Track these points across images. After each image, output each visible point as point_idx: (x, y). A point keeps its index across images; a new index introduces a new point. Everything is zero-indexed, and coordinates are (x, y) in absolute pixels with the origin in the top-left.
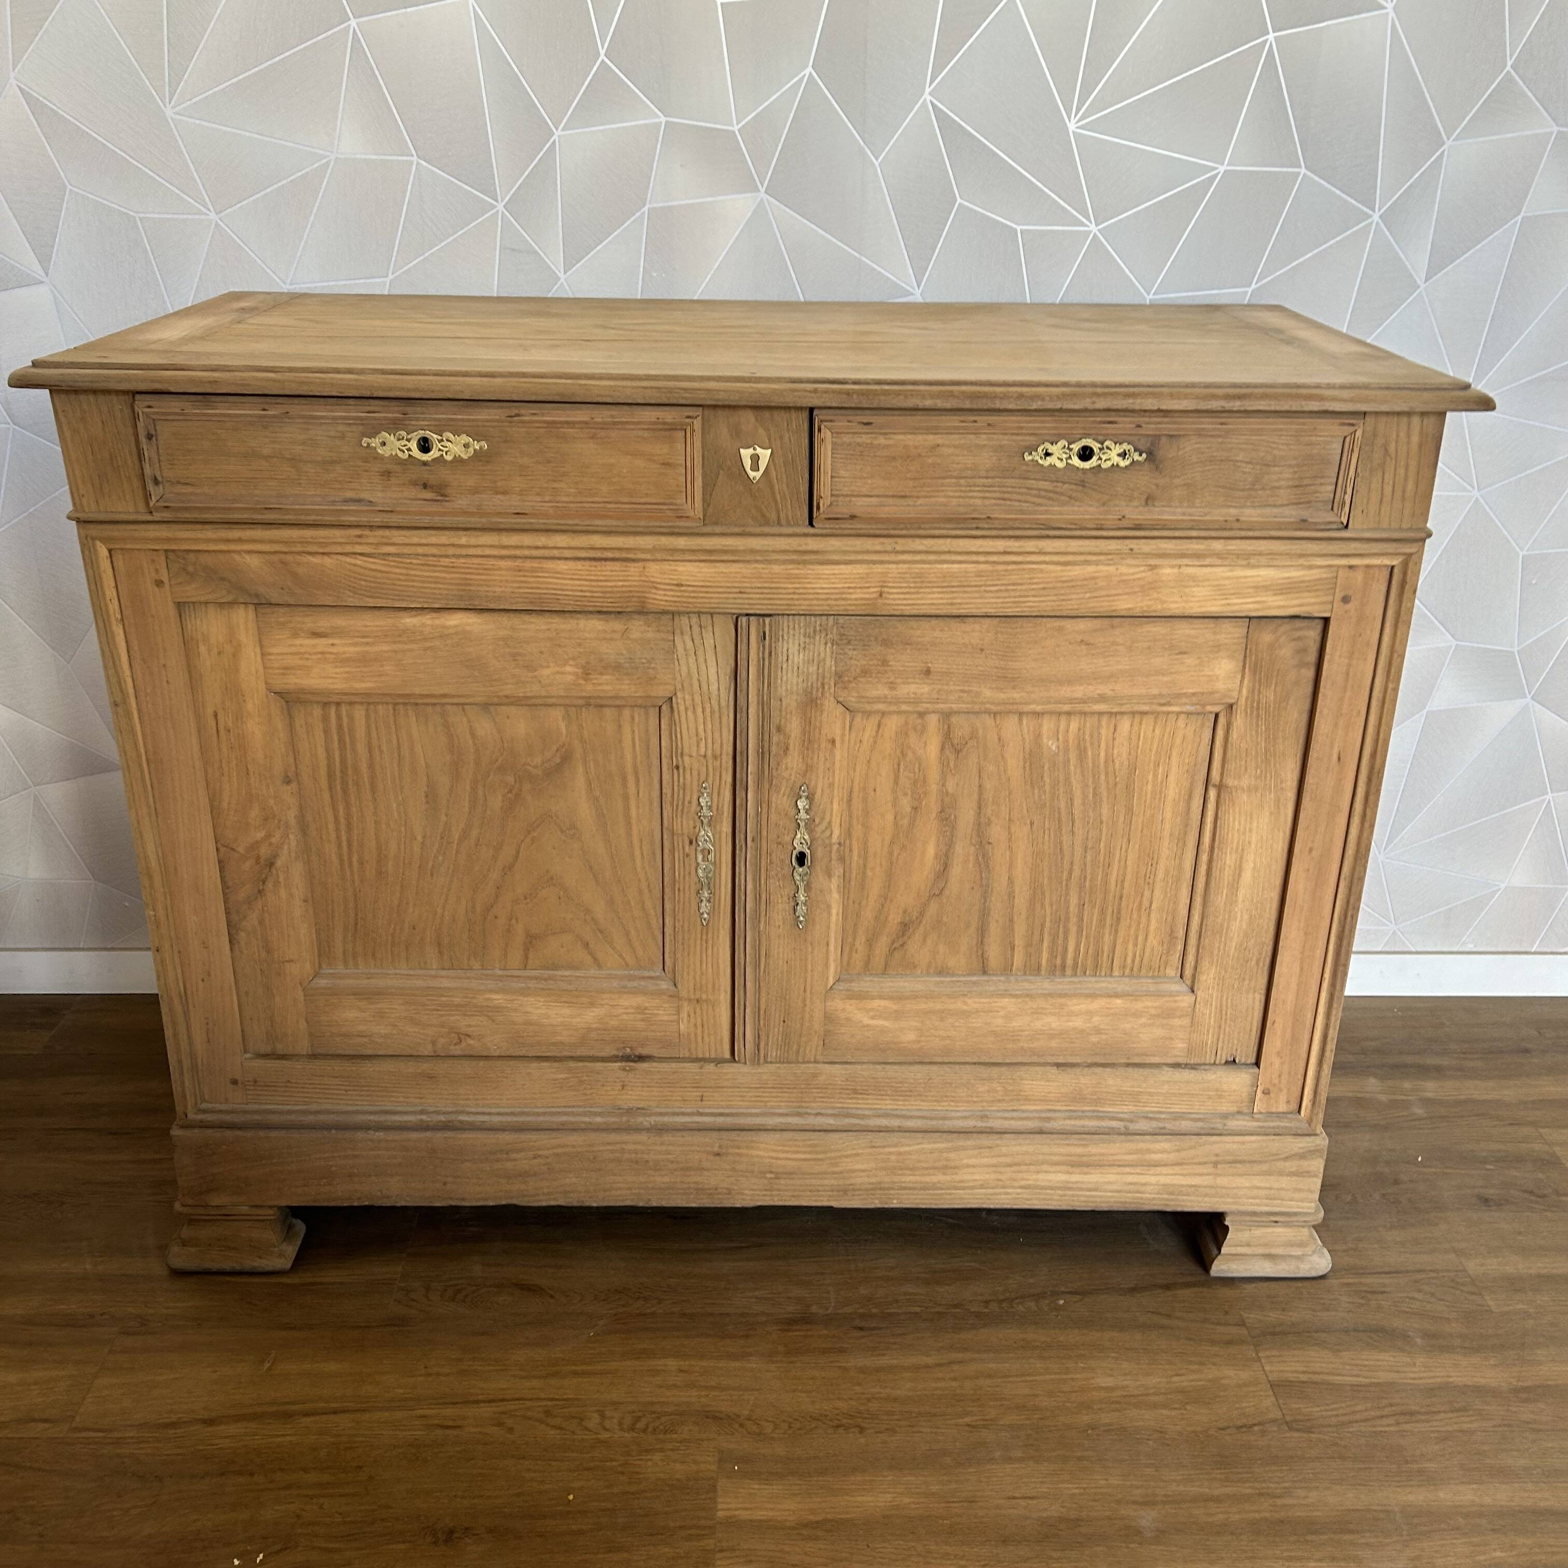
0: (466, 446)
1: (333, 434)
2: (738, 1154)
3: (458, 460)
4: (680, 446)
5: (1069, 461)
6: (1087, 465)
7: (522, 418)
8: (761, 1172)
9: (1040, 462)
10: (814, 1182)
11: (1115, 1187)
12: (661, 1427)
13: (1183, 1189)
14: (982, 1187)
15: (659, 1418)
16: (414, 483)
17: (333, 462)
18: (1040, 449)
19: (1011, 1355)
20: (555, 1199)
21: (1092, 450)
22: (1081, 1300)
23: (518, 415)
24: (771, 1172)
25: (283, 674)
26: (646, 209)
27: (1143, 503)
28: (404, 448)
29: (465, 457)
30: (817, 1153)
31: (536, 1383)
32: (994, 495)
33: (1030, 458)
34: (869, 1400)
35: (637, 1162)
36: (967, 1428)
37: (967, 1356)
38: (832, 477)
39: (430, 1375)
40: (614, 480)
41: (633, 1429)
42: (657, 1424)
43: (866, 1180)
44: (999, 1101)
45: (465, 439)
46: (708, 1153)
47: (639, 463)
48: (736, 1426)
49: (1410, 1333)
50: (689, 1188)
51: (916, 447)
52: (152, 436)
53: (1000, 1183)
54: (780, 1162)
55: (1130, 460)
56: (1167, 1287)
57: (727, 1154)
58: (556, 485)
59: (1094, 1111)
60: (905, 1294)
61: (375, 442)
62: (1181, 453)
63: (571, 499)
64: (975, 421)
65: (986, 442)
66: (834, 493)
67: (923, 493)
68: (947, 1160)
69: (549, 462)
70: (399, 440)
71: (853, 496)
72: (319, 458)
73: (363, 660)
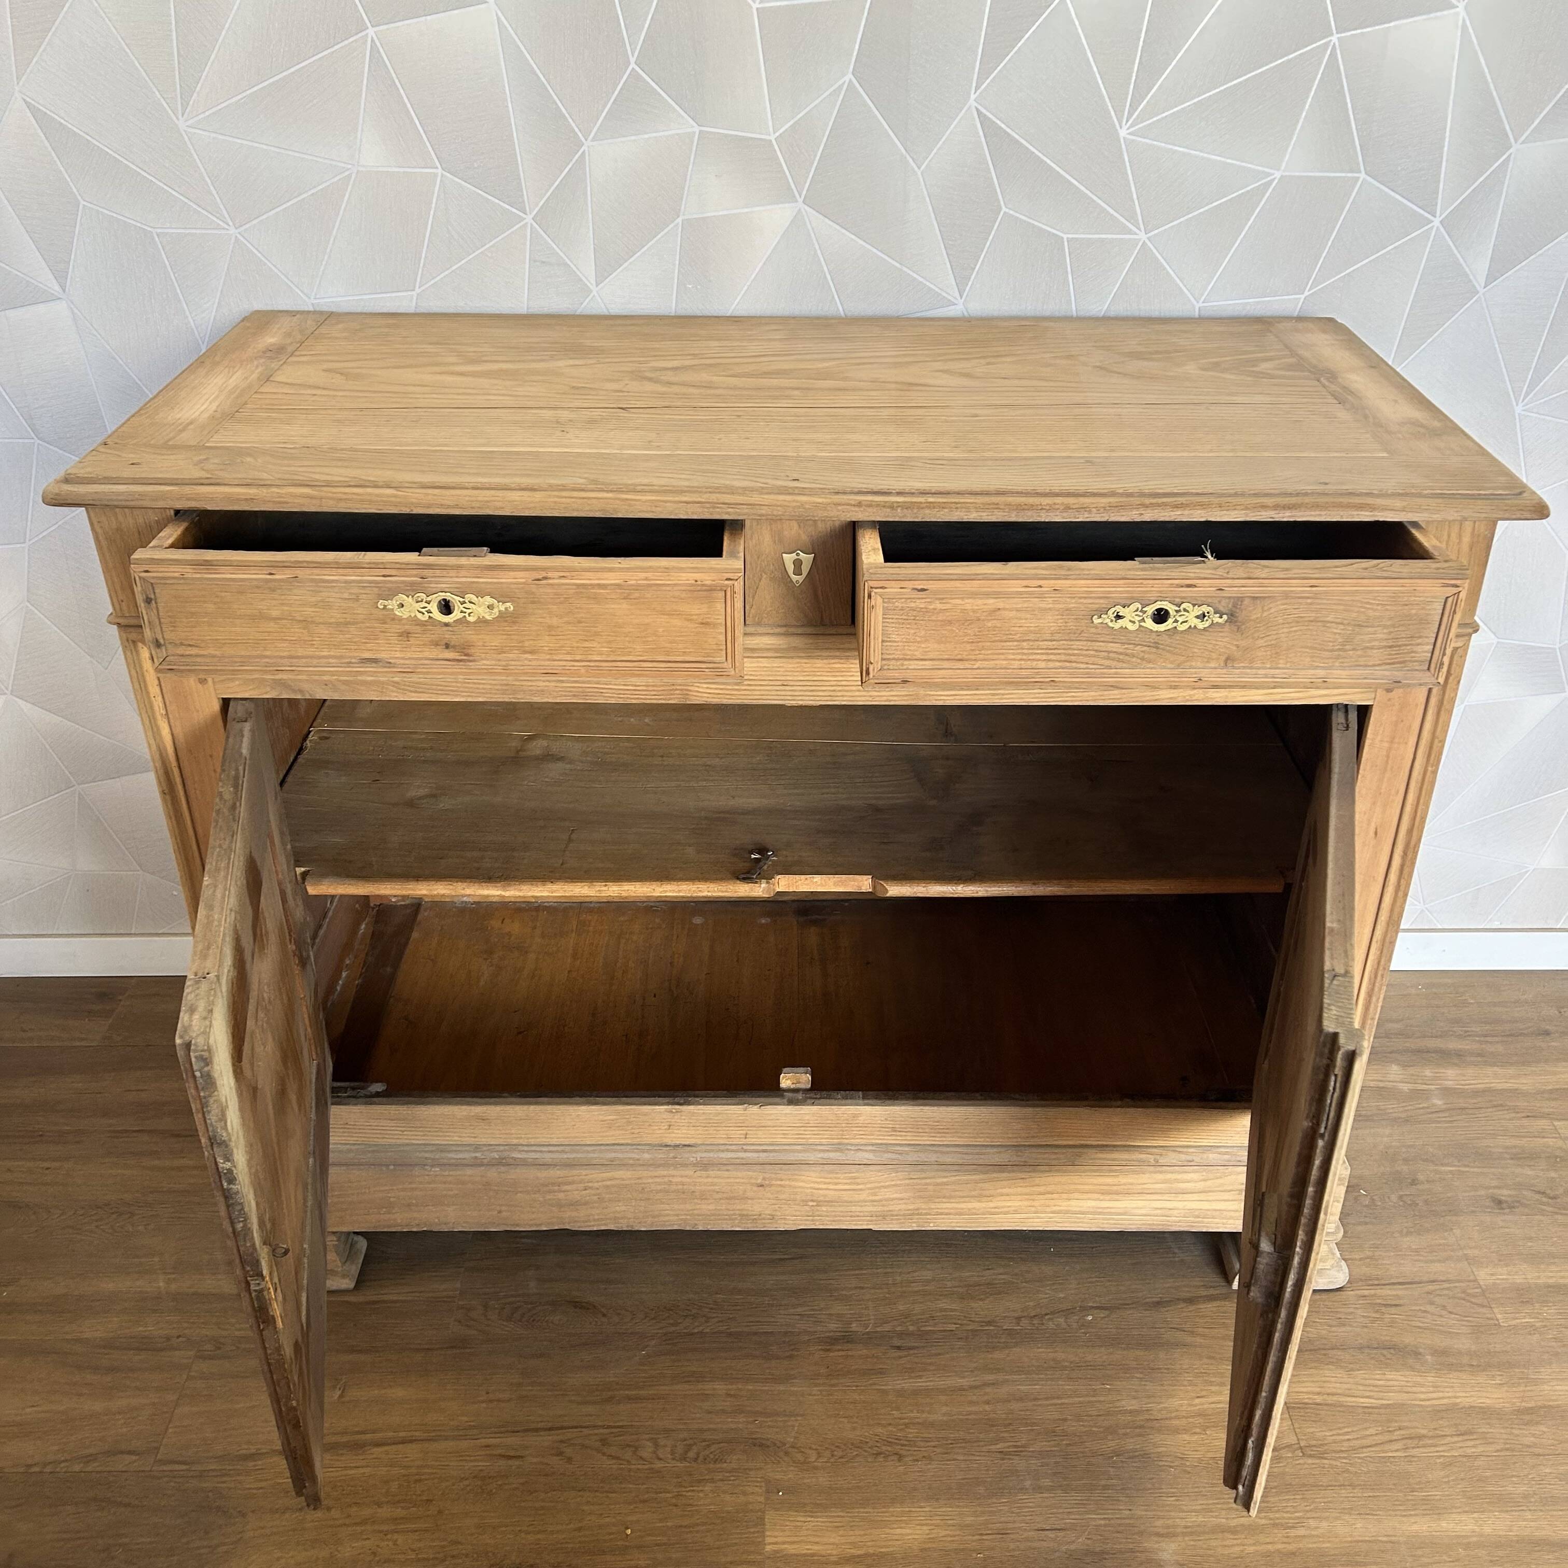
0: (490, 607)
1: (346, 596)
2: (781, 1186)
3: (482, 621)
4: (720, 606)
5: (1142, 624)
6: (1162, 627)
7: (551, 581)
8: (803, 1201)
9: (1111, 624)
10: (854, 1209)
11: (1143, 1212)
12: (712, 1456)
13: (1209, 1213)
14: (1016, 1212)
15: (708, 1446)
16: (436, 644)
17: (347, 624)
18: (1110, 612)
19: (1042, 1376)
20: (605, 1225)
21: (1167, 612)
22: (1108, 1316)
23: (545, 578)
24: (812, 1201)
26: (679, 220)
27: (1222, 664)
28: (423, 610)
29: (488, 618)
30: (858, 1184)
31: (590, 1409)
32: (1058, 657)
33: (1100, 621)
34: (907, 1425)
35: (684, 1193)
36: (999, 1455)
37: (1001, 1377)
38: (883, 641)
39: (491, 1401)
40: (650, 639)
41: (685, 1459)
42: (707, 1452)
43: (903, 1207)
44: (1033, 1137)
45: (488, 600)
46: (752, 1184)
47: (677, 622)
48: (781, 1454)
49: (1421, 1350)
50: (734, 1214)
51: (974, 611)
52: (151, 599)
53: (1033, 1209)
54: (821, 1192)
55: (1210, 621)
56: (1190, 1301)
57: (770, 1186)
59: (1125, 1146)
60: (941, 1310)
61: (392, 604)
62: (1265, 614)
63: (604, 658)
64: (1040, 587)
65: (1051, 606)
66: (885, 657)
67: (981, 656)
68: (982, 1189)
69: (580, 622)
70: (417, 602)
71: (906, 659)
72: (333, 620)
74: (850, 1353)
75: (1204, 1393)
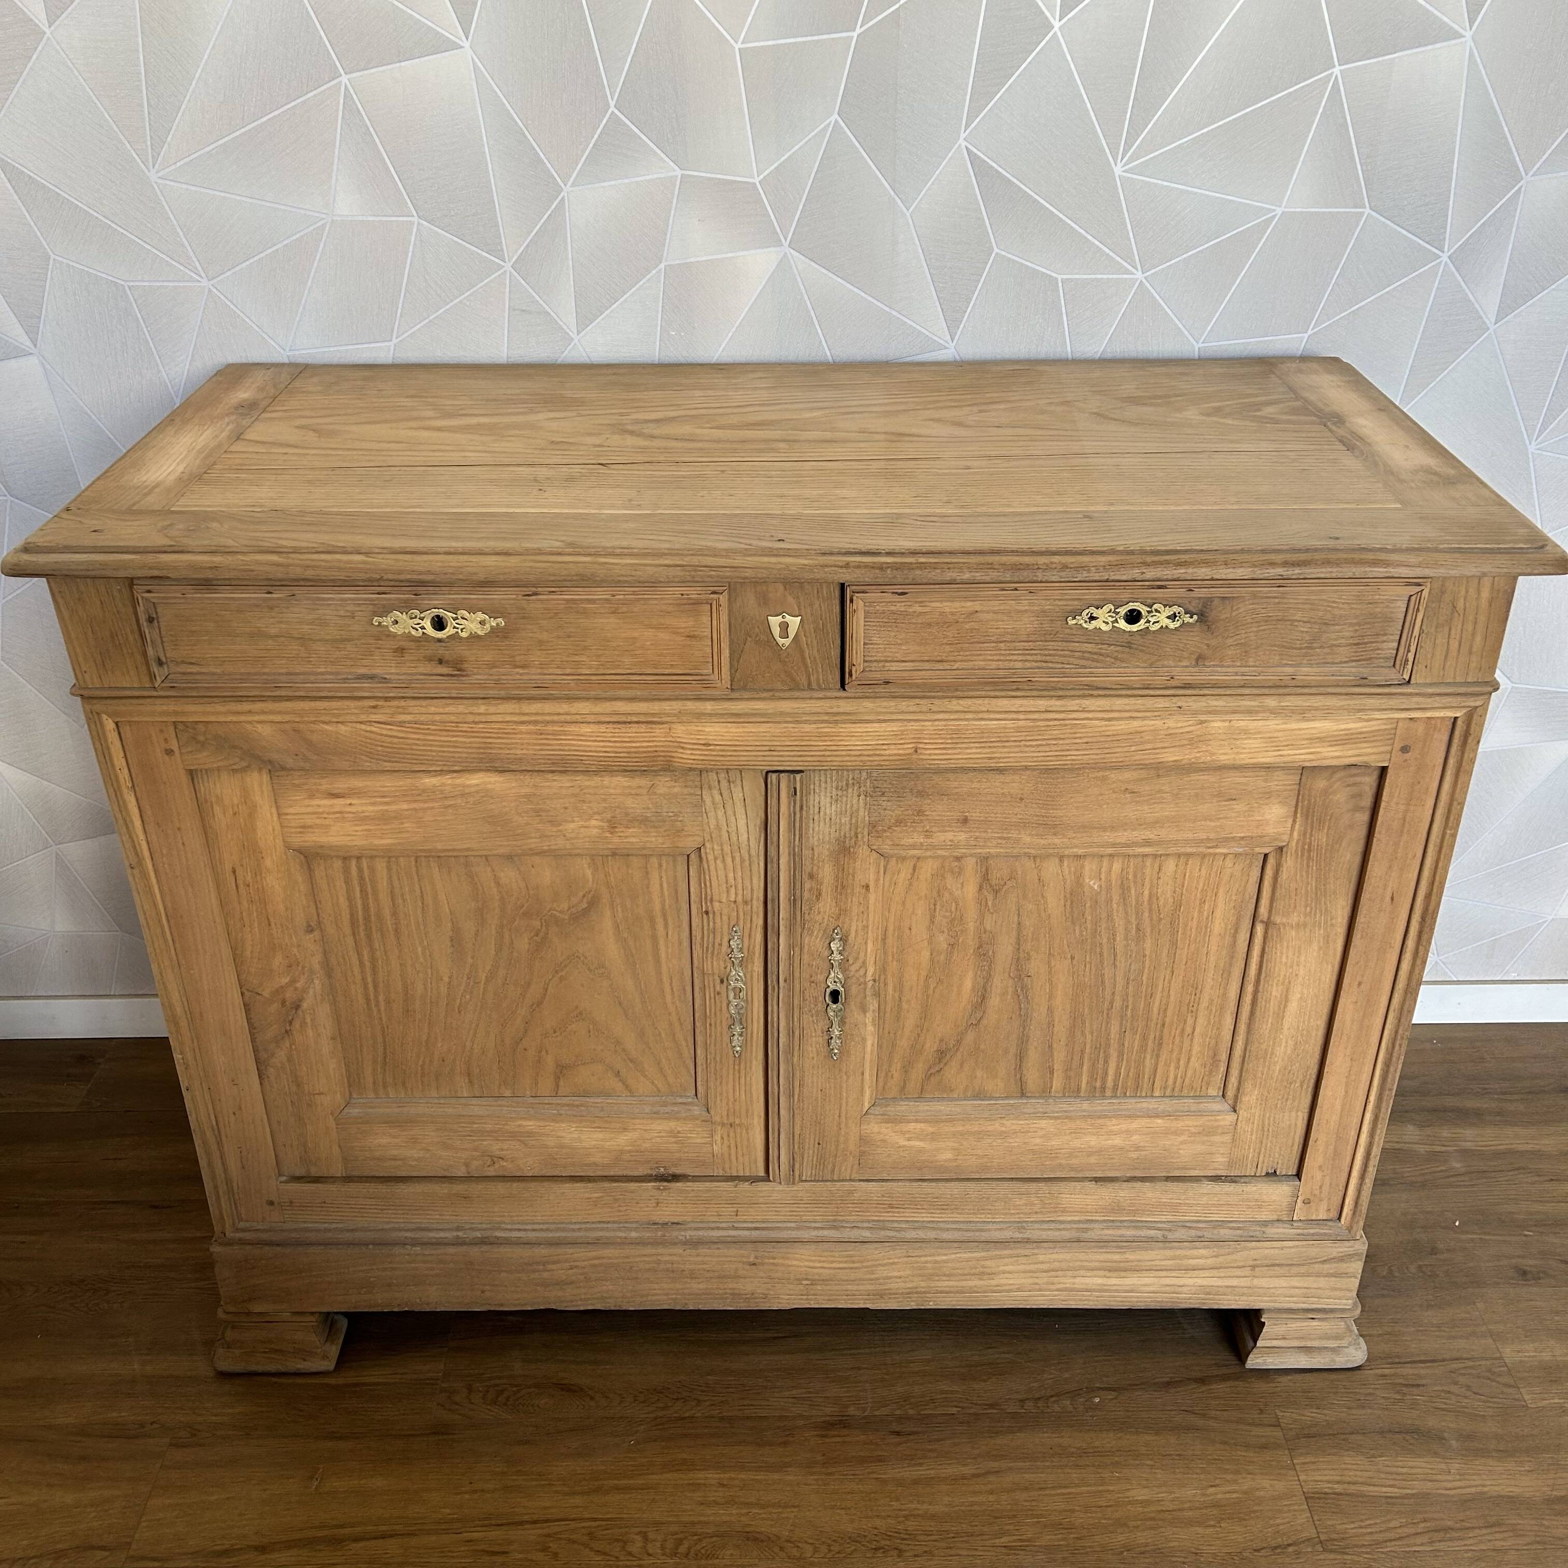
0: (482, 623)
1: (342, 613)
2: (773, 1264)
3: (474, 637)
4: (706, 619)
5: (1116, 624)
6: (1135, 628)
7: (540, 597)
8: (798, 1280)
9: (1085, 625)
10: (850, 1287)
11: (1151, 1289)
12: (703, 1551)
13: (1221, 1289)
14: (1019, 1290)
15: (700, 1540)
16: (430, 659)
17: (343, 640)
18: (1084, 613)
19: (1047, 1464)
20: (592, 1304)
21: (1139, 613)
22: (1117, 1397)
23: (535, 594)
24: (807, 1279)
25: (300, 833)
26: (662, 266)
27: (1193, 663)
28: (417, 627)
29: (480, 633)
30: (853, 1262)
31: (579, 1501)
32: (1035, 658)
33: (1074, 622)
34: (907, 1518)
35: (673, 1271)
37: (1003, 1464)
38: (864, 644)
39: (475, 1491)
40: (638, 652)
42: (698, 1546)
43: (902, 1285)
45: (481, 616)
46: (744, 1263)
47: (663, 636)
49: (1445, 1435)
50: (726, 1293)
51: (953, 614)
52: (153, 618)
53: (1037, 1287)
54: (816, 1271)
55: (1181, 622)
56: (1202, 1381)
57: (763, 1264)
58: (577, 658)
59: (1132, 1221)
60: (942, 1392)
61: (387, 621)
62: (1234, 613)
63: (593, 671)
64: (1016, 589)
65: (1027, 608)
66: (867, 660)
67: (960, 658)
68: (983, 1267)
69: (569, 637)
70: (411, 618)
71: (887, 661)
72: (328, 637)
73: (384, 818)
74: (848, 1439)
75: (1218, 1482)
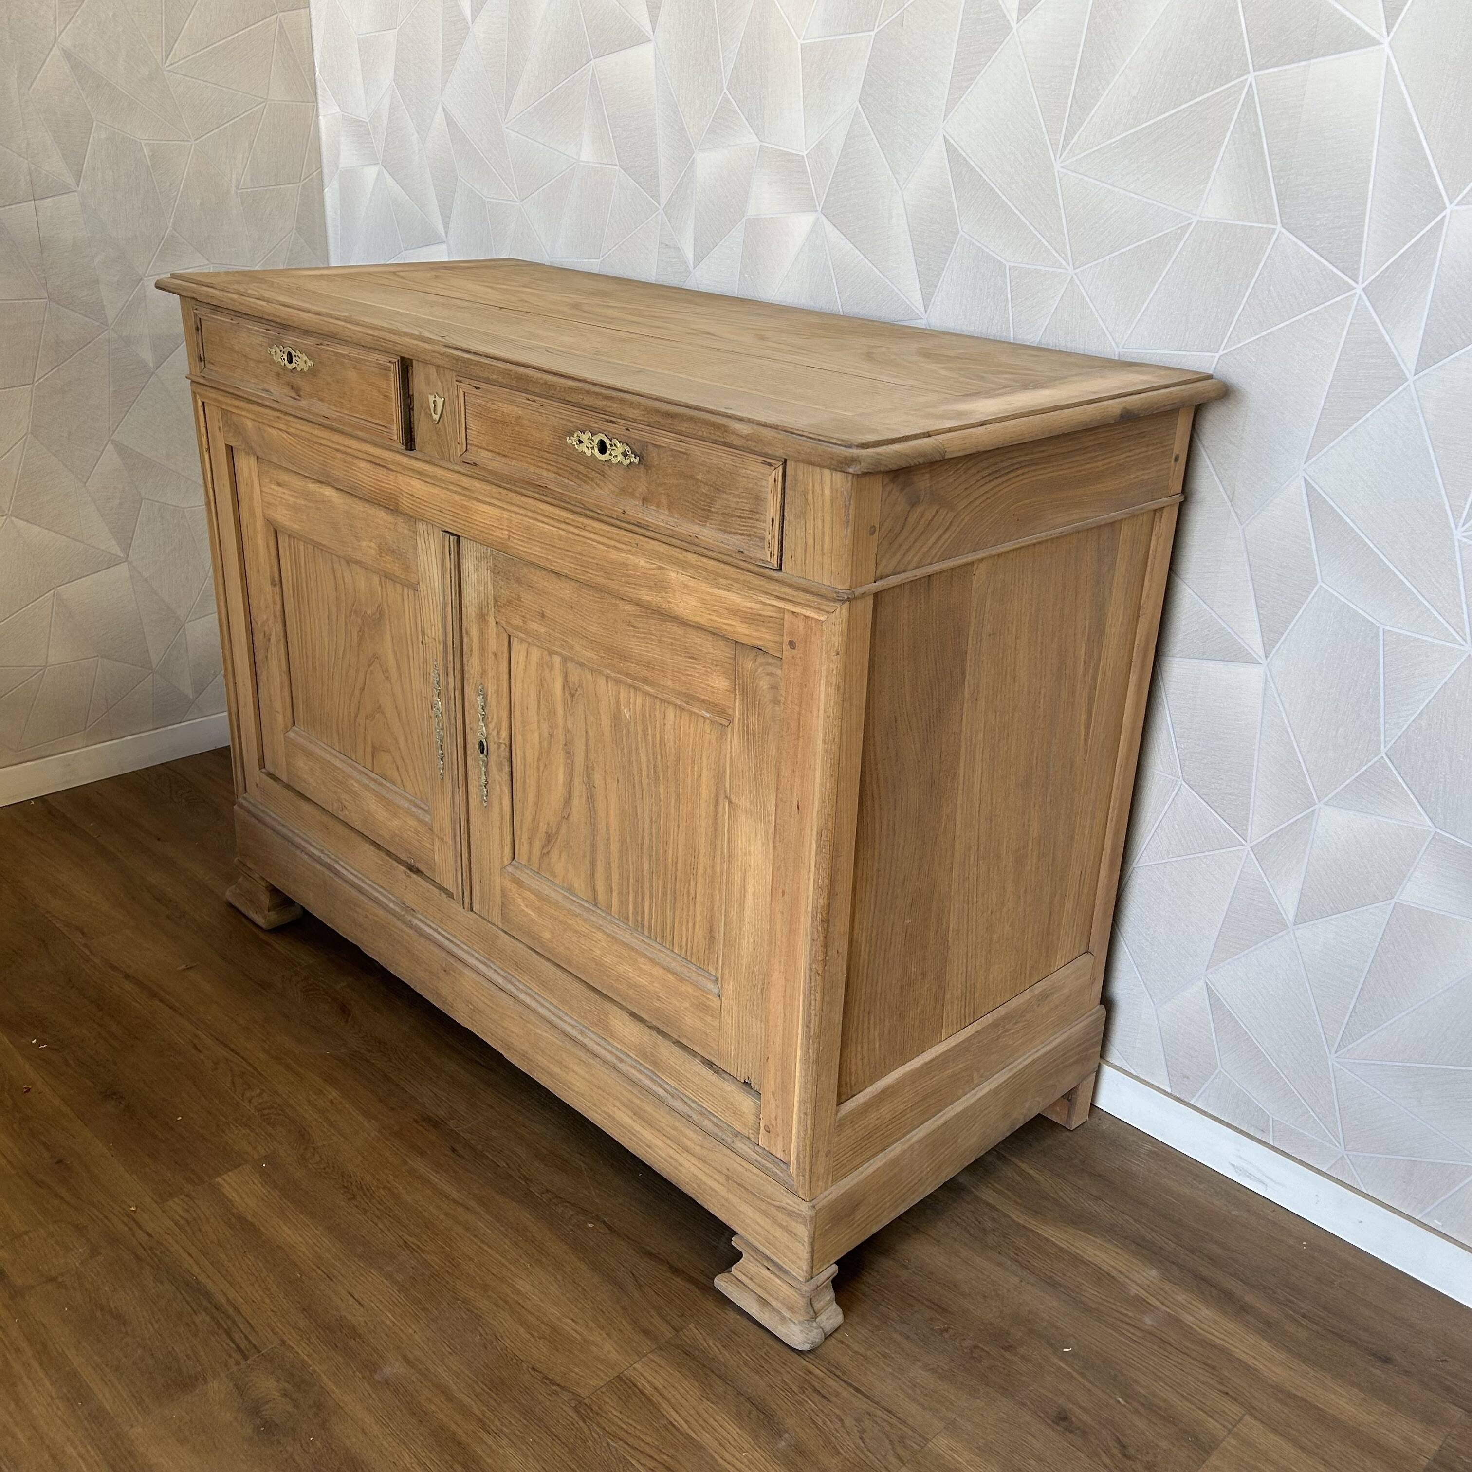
2: (455, 977)
3: (303, 372)
8: (466, 1001)
16: (287, 385)
22: (604, 1234)
25: (270, 508)
49: (786, 1435)
50: (434, 990)
54: (475, 998)
57: (450, 973)
74: (425, 1132)
75: (580, 1321)
